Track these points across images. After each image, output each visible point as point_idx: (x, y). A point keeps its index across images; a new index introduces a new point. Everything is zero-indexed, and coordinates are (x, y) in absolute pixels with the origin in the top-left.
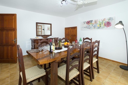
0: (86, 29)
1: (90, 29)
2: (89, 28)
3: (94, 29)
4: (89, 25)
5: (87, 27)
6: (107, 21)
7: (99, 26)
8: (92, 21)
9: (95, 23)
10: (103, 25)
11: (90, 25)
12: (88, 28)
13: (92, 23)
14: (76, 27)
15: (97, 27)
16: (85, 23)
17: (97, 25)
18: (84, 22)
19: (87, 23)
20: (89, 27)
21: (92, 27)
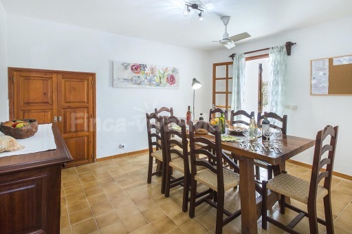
0: (130, 85)
1: (141, 86)
2: (139, 84)
3: (148, 87)
4: (138, 75)
5: (132, 80)
6: (170, 73)
7: (158, 80)
8: (144, 66)
9: (152, 73)
10: (164, 81)
11: (140, 75)
12: (135, 83)
13: (146, 72)
14: (93, 75)
15: (154, 83)
16: (126, 68)
17: (155, 78)
18: (123, 64)
19: (132, 69)
20: (139, 81)
21: (146, 81)
